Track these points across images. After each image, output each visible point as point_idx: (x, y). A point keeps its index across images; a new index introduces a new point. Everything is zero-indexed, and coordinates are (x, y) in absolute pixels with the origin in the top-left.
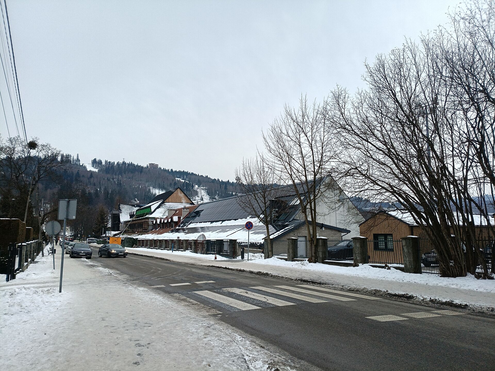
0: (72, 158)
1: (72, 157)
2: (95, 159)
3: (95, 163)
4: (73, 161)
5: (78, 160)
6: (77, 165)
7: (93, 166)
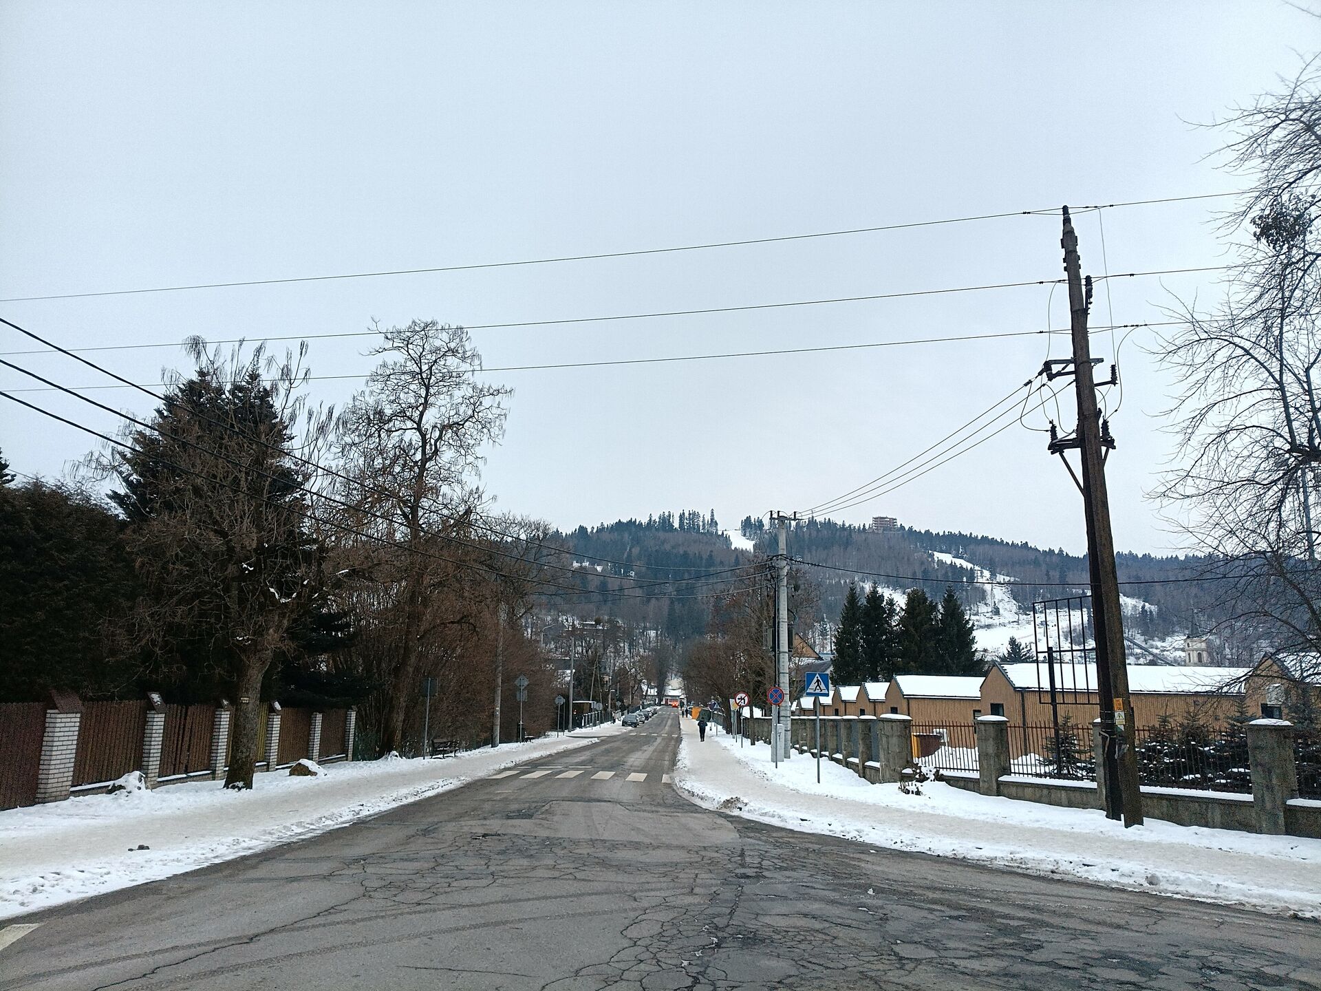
0: (701, 519)
1: (701, 516)
2: (748, 518)
3: (749, 526)
4: (704, 525)
5: (714, 523)
6: (712, 534)
7: (745, 535)
